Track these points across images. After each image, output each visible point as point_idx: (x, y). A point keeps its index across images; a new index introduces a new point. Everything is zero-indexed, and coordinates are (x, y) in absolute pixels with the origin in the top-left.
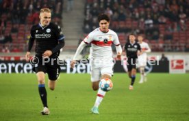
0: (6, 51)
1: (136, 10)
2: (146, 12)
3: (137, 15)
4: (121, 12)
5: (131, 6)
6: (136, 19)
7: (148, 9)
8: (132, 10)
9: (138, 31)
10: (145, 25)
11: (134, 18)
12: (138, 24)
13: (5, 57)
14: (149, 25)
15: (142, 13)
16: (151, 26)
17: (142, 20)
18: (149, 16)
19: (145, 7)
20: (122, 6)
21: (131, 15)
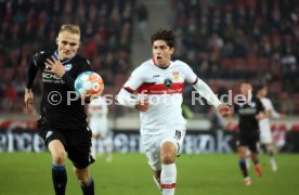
0: (30, 112)
1: (265, 38)
2: (283, 42)
3: (268, 47)
4: (239, 41)
5: (256, 31)
6: (266, 55)
7: (288, 38)
8: (258, 39)
9: (269, 76)
10: (282, 65)
11: (262, 54)
12: (270, 64)
13: (28, 123)
14: (288, 65)
15: (277, 43)
16: (294, 68)
17: (277, 56)
18: (289, 50)
19: (282, 33)
20: (240, 32)
21: (255, 47)
